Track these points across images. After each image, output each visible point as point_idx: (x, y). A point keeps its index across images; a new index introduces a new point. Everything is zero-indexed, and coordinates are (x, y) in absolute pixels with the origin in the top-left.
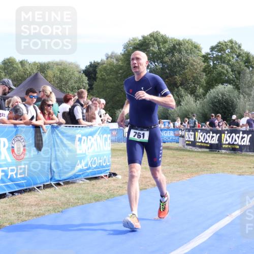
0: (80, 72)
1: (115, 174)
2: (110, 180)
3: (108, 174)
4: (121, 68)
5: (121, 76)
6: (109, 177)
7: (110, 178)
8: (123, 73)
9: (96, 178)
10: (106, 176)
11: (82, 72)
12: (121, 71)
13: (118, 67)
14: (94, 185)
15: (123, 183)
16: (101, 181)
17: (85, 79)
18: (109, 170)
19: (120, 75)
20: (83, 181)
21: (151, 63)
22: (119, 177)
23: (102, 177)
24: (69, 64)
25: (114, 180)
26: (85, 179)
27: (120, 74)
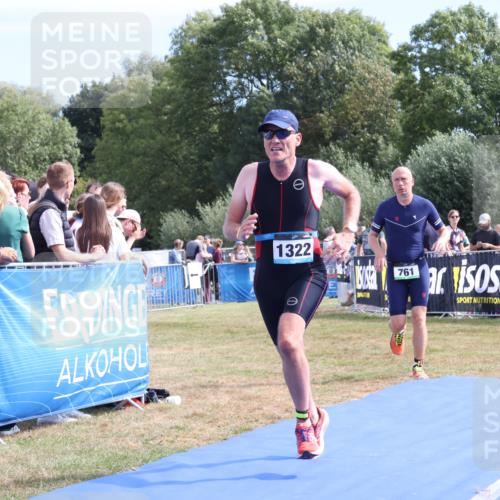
0: (55, 114)
1: (163, 394)
2: (150, 411)
3: (142, 395)
4: (168, 97)
5: (169, 121)
6: (147, 402)
7: (151, 405)
8: (173, 112)
9: (110, 407)
10: (139, 399)
11: (61, 114)
12: (169, 107)
13: (161, 96)
14: (105, 425)
15: (187, 417)
16: (124, 413)
17: (71, 132)
18: (145, 382)
19: (166, 118)
20: (75, 417)
21: (252, 81)
22: (175, 399)
23: (127, 404)
24: (25, 93)
25: (161, 410)
26: (81, 410)
27: (165, 114)
